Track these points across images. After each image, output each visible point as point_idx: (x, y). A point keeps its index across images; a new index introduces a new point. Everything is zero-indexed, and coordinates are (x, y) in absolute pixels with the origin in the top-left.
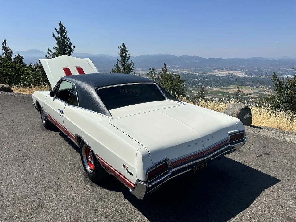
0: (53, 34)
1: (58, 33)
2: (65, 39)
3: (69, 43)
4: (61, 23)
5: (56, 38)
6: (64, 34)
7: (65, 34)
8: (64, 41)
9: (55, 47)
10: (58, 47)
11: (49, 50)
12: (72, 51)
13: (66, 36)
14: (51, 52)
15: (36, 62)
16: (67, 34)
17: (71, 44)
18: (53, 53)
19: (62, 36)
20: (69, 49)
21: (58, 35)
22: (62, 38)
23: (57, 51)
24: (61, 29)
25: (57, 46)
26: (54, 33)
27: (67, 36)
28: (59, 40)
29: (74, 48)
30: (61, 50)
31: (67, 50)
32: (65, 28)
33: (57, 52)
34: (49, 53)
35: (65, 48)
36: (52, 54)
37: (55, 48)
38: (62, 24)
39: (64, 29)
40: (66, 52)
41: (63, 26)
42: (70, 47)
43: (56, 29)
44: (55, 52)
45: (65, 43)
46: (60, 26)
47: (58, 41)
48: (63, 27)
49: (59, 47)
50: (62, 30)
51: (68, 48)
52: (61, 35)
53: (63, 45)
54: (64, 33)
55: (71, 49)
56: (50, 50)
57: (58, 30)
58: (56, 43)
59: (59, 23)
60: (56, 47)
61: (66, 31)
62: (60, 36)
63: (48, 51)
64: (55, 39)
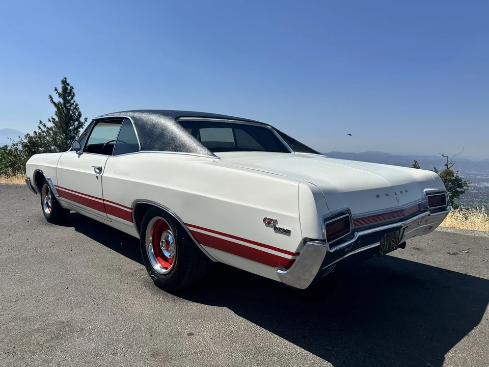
0: (51, 97)
1: (60, 95)
2: (70, 106)
3: (77, 114)
4: (65, 80)
5: (54, 103)
6: (70, 98)
7: (72, 98)
8: (68, 110)
9: (52, 118)
10: (57, 119)
11: (41, 122)
12: (82, 125)
13: (72, 101)
14: (45, 126)
15: (19, 137)
16: (74, 98)
17: (80, 115)
18: (48, 128)
19: (66, 101)
20: (76, 123)
21: (58, 100)
22: (65, 104)
23: (56, 125)
24: (65, 89)
25: (55, 117)
26: (53, 96)
27: (74, 102)
28: (60, 107)
29: (86, 121)
30: (62, 124)
31: (74, 123)
32: (72, 88)
33: (54, 127)
34: (40, 128)
35: (69, 120)
36: (45, 130)
37: (52, 120)
38: (68, 81)
39: (71, 90)
40: (71, 128)
41: (68, 84)
42: (78, 119)
43: (56, 90)
44: (51, 127)
45: (71, 112)
46: (63, 85)
47: (58, 109)
48: (69, 87)
49: (59, 118)
50: (67, 92)
51: (74, 121)
52: (64, 99)
53: (66, 116)
54: (69, 96)
55: (80, 122)
56: (43, 122)
57: (60, 90)
58: (54, 113)
59: (63, 80)
60: (54, 119)
61: (74, 93)
62: (62, 101)
63: (38, 124)
64: (53, 105)
